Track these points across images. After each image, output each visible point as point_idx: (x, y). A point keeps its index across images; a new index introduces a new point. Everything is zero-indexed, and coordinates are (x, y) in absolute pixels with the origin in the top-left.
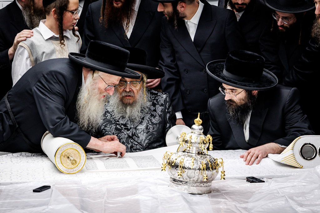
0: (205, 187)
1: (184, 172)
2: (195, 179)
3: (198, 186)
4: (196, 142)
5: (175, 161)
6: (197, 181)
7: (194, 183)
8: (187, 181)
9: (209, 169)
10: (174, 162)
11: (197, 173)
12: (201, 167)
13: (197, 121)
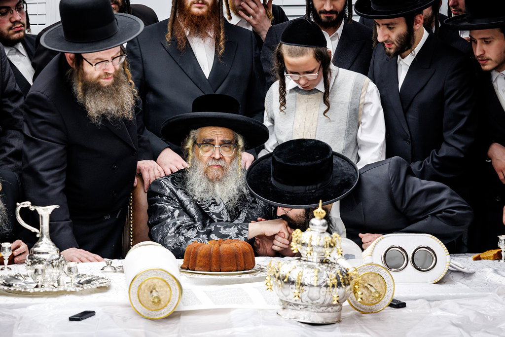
0: (334, 312)
1: (303, 292)
2: (320, 301)
3: (324, 312)
4: (319, 246)
5: (288, 275)
6: (323, 304)
7: (319, 307)
8: (307, 304)
9: (341, 286)
10: (287, 277)
11: (323, 292)
12: (330, 283)
13: (318, 212)
